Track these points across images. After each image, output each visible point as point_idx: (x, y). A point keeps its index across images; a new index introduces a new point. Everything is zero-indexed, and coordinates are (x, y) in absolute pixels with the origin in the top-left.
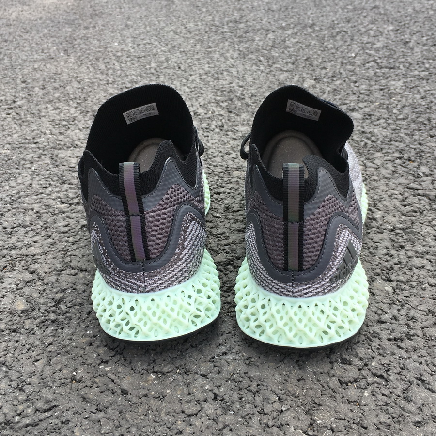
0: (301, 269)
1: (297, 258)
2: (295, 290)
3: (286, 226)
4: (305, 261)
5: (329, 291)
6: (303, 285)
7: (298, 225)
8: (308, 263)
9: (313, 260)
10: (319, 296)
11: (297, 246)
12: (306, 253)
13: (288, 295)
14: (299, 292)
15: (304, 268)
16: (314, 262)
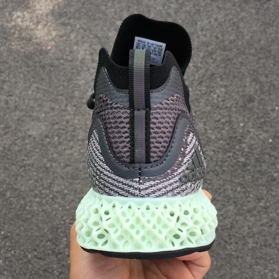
0: (148, 161)
1: (144, 148)
2: (142, 187)
3: (132, 113)
4: (152, 152)
5: (178, 193)
6: (151, 180)
7: (144, 112)
8: (156, 155)
9: (160, 151)
10: (168, 196)
11: (144, 134)
12: (153, 143)
13: (134, 195)
14: (146, 189)
15: (152, 160)
16: (162, 154)
